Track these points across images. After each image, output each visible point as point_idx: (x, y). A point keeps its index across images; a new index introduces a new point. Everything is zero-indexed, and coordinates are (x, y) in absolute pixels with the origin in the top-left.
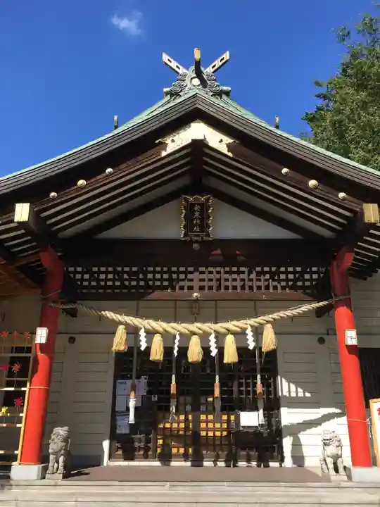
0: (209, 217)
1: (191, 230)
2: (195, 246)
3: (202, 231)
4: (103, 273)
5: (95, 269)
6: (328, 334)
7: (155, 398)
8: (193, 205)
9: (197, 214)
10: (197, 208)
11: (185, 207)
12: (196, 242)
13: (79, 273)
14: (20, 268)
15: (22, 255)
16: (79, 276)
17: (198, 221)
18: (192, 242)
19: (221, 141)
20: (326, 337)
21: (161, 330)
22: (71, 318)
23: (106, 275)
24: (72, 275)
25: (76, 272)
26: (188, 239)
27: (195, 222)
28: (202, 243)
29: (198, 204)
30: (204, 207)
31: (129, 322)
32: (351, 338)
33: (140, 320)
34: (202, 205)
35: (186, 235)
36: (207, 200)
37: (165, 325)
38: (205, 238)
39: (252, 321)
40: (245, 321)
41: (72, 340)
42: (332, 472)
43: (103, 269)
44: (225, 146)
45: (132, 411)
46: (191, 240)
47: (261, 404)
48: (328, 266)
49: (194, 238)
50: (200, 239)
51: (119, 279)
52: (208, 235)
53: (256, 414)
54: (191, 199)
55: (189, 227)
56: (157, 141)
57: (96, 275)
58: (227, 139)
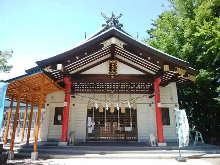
1: (111, 72)
2: (112, 77)
3: (114, 72)
5: (81, 83)
7: (99, 123)
9: (113, 67)
10: (113, 64)
11: (109, 64)
13: (76, 84)
14: (58, 83)
16: (76, 86)
17: (113, 69)
19: (121, 44)
20: (151, 104)
23: (84, 85)
24: (74, 85)
26: (110, 74)
28: (114, 76)
30: (115, 64)
34: (114, 64)
35: (109, 73)
36: (116, 62)
38: (115, 74)
41: (74, 105)
44: (122, 46)
45: (93, 126)
46: (111, 75)
47: (131, 124)
48: (153, 83)
49: (112, 74)
50: (114, 74)
51: (88, 86)
52: (116, 73)
53: (130, 127)
54: (111, 62)
55: (110, 70)
56: (101, 44)
57: (81, 85)
58: (123, 43)
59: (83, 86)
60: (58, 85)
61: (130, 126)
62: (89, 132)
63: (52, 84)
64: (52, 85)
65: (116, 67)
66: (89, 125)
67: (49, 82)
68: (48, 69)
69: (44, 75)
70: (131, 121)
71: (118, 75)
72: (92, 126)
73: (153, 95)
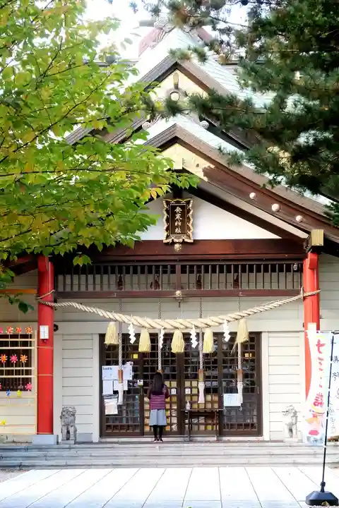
0: (190, 220)
1: (173, 232)
2: (177, 246)
3: (184, 232)
7: (140, 383)
8: (174, 208)
9: (178, 216)
10: (178, 210)
11: (167, 211)
12: (178, 243)
17: (180, 224)
18: (173, 243)
19: (198, 165)
21: (147, 325)
26: (170, 241)
27: (176, 224)
28: (183, 243)
29: (179, 206)
30: (185, 210)
31: (118, 318)
33: (128, 317)
34: (183, 207)
35: (168, 237)
36: (188, 203)
38: (187, 240)
39: (228, 317)
40: (221, 317)
41: (56, 328)
44: (201, 170)
45: (121, 394)
47: (240, 386)
49: (176, 240)
50: (181, 240)
52: (189, 237)
53: (236, 395)
54: (173, 202)
55: (171, 229)
61: (237, 391)
62: (107, 412)
66: (108, 390)
70: (240, 377)
71: (195, 241)
72: (116, 392)
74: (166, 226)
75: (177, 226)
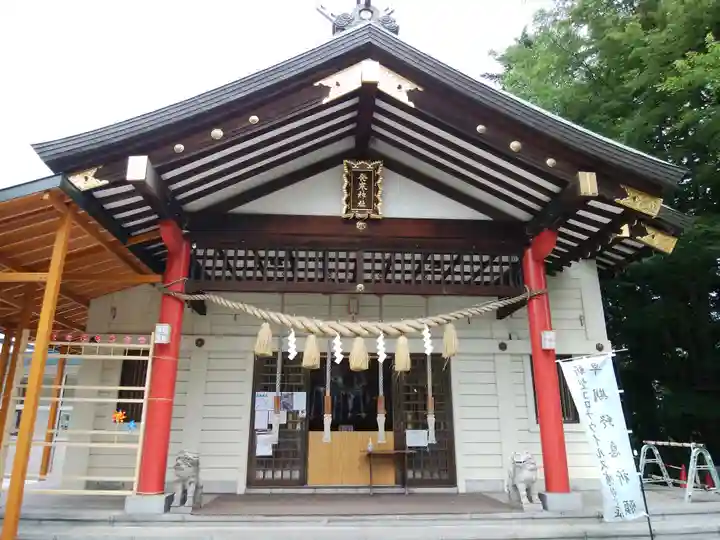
0: (378, 190)
1: (355, 205)
2: (359, 225)
3: (369, 206)
4: (240, 258)
5: (231, 253)
6: (510, 338)
8: (357, 174)
9: (362, 186)
10: (363, 177)
11: (347, 176)
12: (361, 219)
13: (210, 258)
14: (132, 248)
15: (136, 233)
16: (209, 263)
17: (364, 195)
18: (355, 220)
19: (400, 87)
20: (507, 342)
21: (315, 329)
22: (199, 316)
24: (201, 262)
25: (205, 257)
26: (351, 215)
27: (359, 195)
28: (368, 221)
29: (363, 172)
30: (372, 178)
31: (275, 319)
32: (550, 340)
33: (290, 317)
34: (368, 174)
35: (347, 211)
36: (376, 168)
37: (321, 323)
38: (373, 216)
39: (430, 320)
40: (420, 320)
41: (200, 343)
42: (525, 500)
43: (241, 253)
44: (405, 94)
45: (276, 429)
46: (354, 217)
47: (431, 420)
48: (522, 255)
49: (359, 215)
50: (365, 216)
51: (261, 268)
52: (376, 212)
53: (425, 432)
54: (356, 166)
55: (352, 201)
56: (317, 84)
57: (231, 262)
58: (408, 85)
59: (240, 263)
60: (138, 260)
61: (425, 427)
62: (259, 453)
63: (108, 250)
64: (110, 257)
65: (377, 189)
66: (260, 424)
67: (97, 243)
68: (86, 178)
69: (68, 204)
70: (431, 408)
71: (384, 219)
72: (270, 427)
73: (522, 304)
74: (346, 196)
75: (361, 199)
